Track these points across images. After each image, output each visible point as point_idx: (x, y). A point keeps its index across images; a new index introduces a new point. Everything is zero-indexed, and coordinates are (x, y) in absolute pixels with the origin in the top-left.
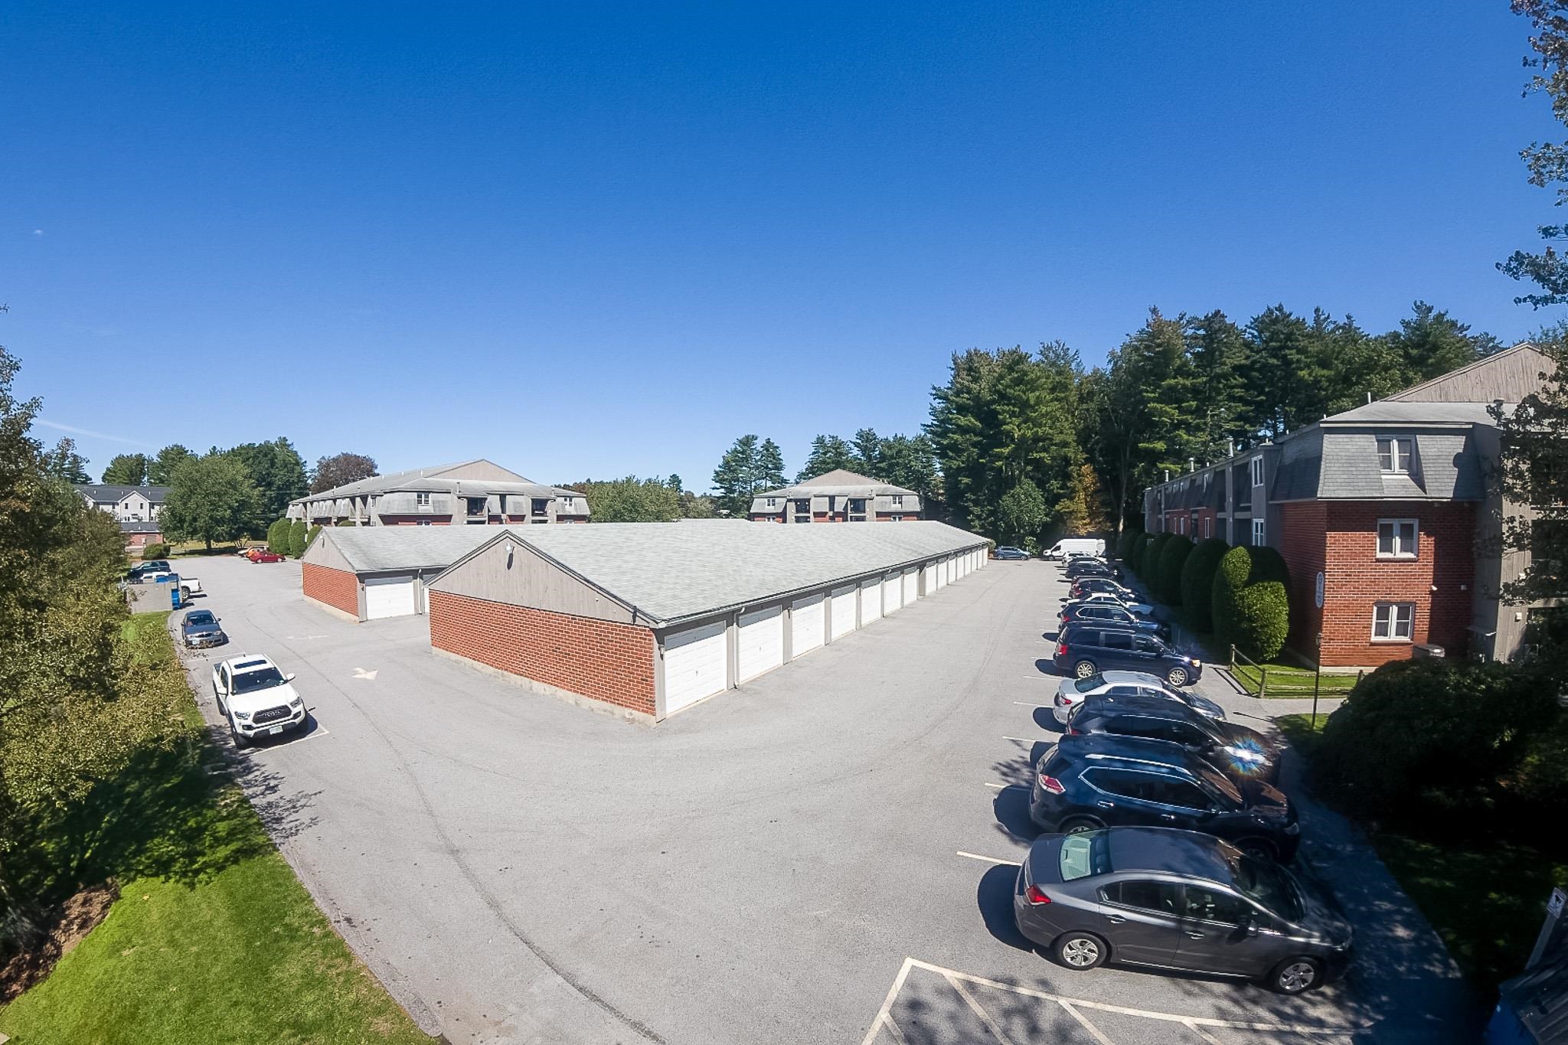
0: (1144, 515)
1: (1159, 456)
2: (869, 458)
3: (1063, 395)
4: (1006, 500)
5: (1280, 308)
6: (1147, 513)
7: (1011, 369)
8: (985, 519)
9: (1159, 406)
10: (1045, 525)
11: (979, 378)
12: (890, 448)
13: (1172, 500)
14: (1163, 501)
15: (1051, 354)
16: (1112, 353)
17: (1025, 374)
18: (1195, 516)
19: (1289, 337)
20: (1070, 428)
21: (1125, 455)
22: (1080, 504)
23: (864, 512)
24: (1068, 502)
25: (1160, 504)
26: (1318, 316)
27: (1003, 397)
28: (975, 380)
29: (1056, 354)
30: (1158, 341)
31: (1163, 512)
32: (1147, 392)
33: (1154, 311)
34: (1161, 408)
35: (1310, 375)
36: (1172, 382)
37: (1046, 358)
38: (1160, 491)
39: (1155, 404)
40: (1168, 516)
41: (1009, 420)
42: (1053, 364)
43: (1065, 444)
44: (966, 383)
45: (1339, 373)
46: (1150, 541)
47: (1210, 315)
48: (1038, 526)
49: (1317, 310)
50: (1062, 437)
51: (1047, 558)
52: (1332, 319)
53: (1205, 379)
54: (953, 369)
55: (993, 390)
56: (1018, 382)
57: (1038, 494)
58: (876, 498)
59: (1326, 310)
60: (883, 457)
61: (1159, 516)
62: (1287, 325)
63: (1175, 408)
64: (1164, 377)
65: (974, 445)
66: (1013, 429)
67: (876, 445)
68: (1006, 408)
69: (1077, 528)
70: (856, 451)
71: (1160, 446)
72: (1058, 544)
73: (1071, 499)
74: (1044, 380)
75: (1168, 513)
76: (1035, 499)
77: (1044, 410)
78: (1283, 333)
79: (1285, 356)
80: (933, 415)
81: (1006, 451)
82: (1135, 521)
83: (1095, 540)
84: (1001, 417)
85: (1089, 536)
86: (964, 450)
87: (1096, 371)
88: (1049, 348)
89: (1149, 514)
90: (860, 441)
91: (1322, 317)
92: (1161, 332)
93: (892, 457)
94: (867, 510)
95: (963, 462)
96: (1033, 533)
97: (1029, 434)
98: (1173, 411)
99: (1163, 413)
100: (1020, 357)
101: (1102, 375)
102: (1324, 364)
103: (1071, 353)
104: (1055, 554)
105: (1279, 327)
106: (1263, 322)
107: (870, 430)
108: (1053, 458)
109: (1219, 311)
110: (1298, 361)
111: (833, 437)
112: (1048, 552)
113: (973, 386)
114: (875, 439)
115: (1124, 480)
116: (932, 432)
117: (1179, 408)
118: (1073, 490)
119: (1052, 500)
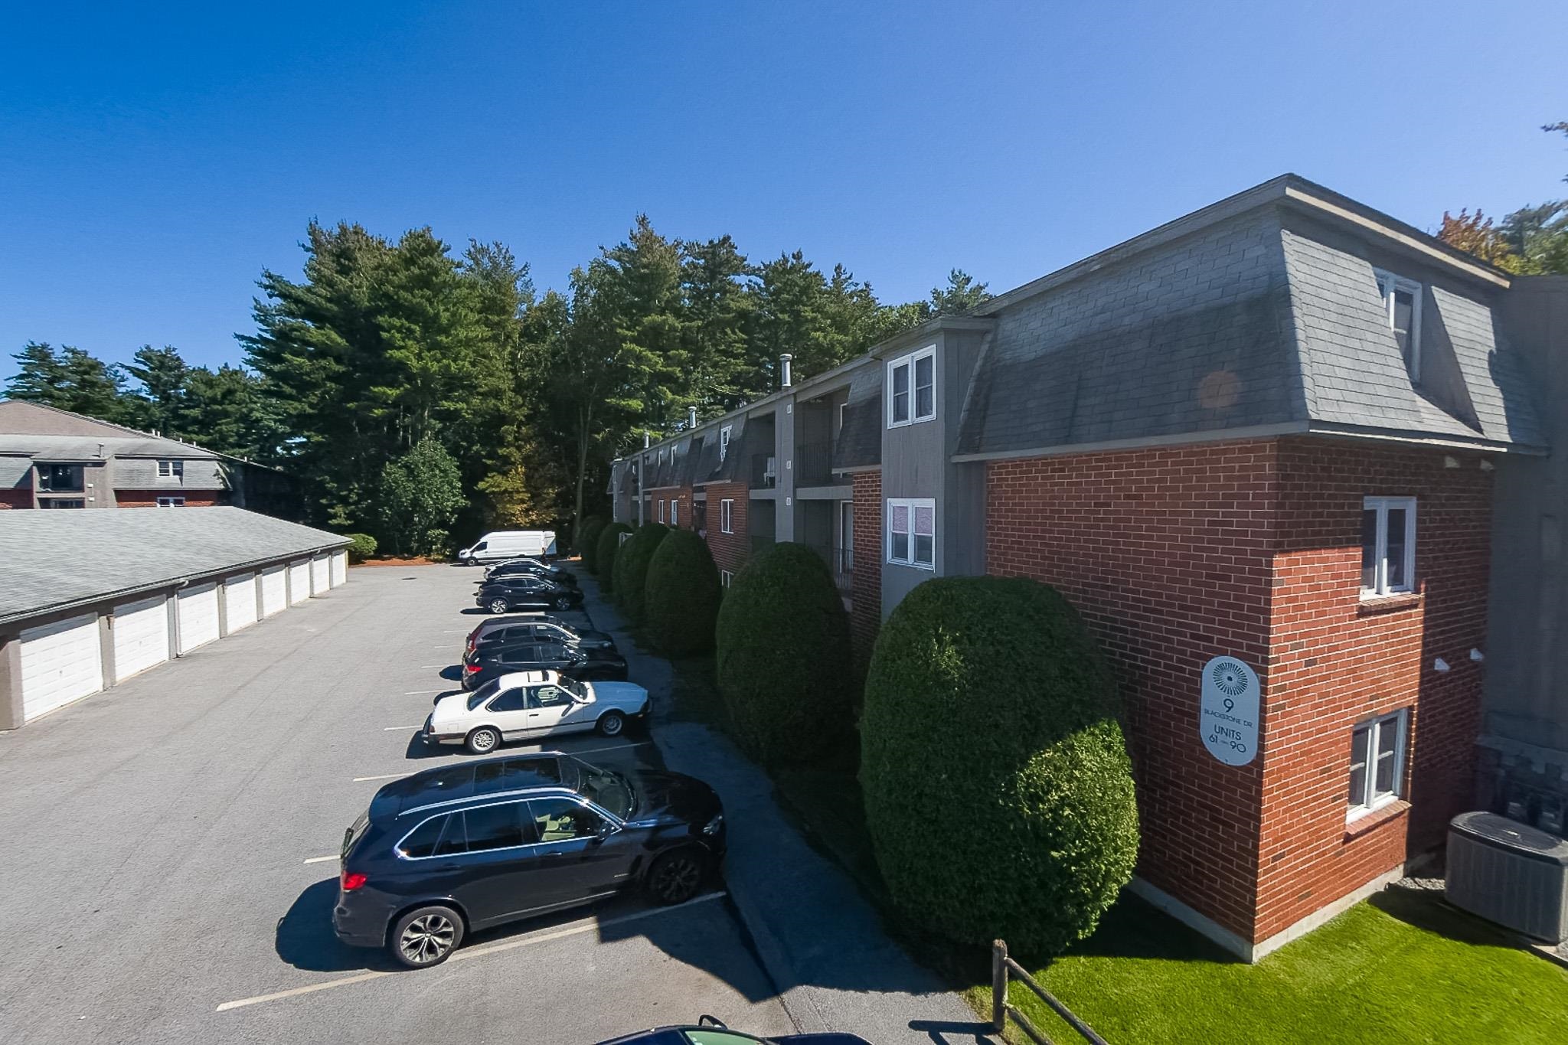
0: (612, 495)
1: (635, 418)
2: (166, 398)
3: (496, 319)
4: (393, 472)
5: (798, 256)
6: (615, 493)
7: (409, 262)
8: (356, 503)
9: (638, 349)
10: (461, 512)
11: (350, 269)
12: (210, 383)
13: (656, 475)
14: (641, 478)
15: (485, 261)
16: (577, 273)
17: (435, 272)
18: (700, 497)
19: (805, 290)
20: (506, 370)
21: (585, 416)
22: (514, 481)
23: (81, 489)
24: (499, 478)
25: (636, 481)
26: (839, 274)
27: (396, 308)
28: (344, 271)
29: (494, 263)
30: (644, 260)
31: (641, 491)
32: (621, 327)
33: (643, 222)
34: (641, 352)
35: (825, 337)
36: (659, 319)
37: (477, 264)
38: (636, 463)
39: (633, 346)
40: (648, 498)
41: (402, 344)
42: (487, 276)
43: (497, 394)
44: (327, 272)
45: (855, 341)
46: (623, 537)
47: (716, 242)
48: (452, 513)
49: (838, 268)
50: (492, 381)
51: (465, 563)
52: (854, 280)
53: (700, 323)
54: (308, 250)
55: (375, 293)
56: (424, 282)
57: (451, 465)
58: (113, 464)
59: (848, 268)
60: (192, 399)
61: (635, 498)
62: (805, 277)
63: (659, 356)
64: (646, 310)
65: (335, 378)
66: (407, 357)
67: (181, 377)
68: (396, 322)
69: (514, 515)
70: (134, 384)
71: (636, 404)
72: (483, 540)
73: (505, 474)
74: (465, 291)
75: (649, 493)
76: (444, 471)
77: (462, 334)
78: (798, 286)
79: (799, 312)
80: (261, 321)
81: (393, 393)
82: (599, 503)
83: (541, 533)
84: (384, 335)
85: (533, 526)
86: (314, 386)
87: (551, 297)
88: (483, 251)
89: (619, 495)
90: (146, 368)
91: (843, 277)
92: (650, 249)
93: (213, 400)
94: (88, 484)
95: (311, 406)
96: (443, 524)
97: (434, 367)
98: (657, 359)
99: (639, 359)
100: (429, 244)
101: (560, 304)
102: (841, 327)
103: (518, 266)
104: (477, 555)
105: (796, 277)
106: (775, 269)
107: (168, 350)
108: (475, 413)
109: (729, 238)
110: (814, 319)
111: (74, 352)
112: (466, 553)
113: (338, 278)
114: (179, 367)
115: (584, 450)
116: (261, 352)
117: (667, 358)
118: (506, 460)
119: (472, 472)
